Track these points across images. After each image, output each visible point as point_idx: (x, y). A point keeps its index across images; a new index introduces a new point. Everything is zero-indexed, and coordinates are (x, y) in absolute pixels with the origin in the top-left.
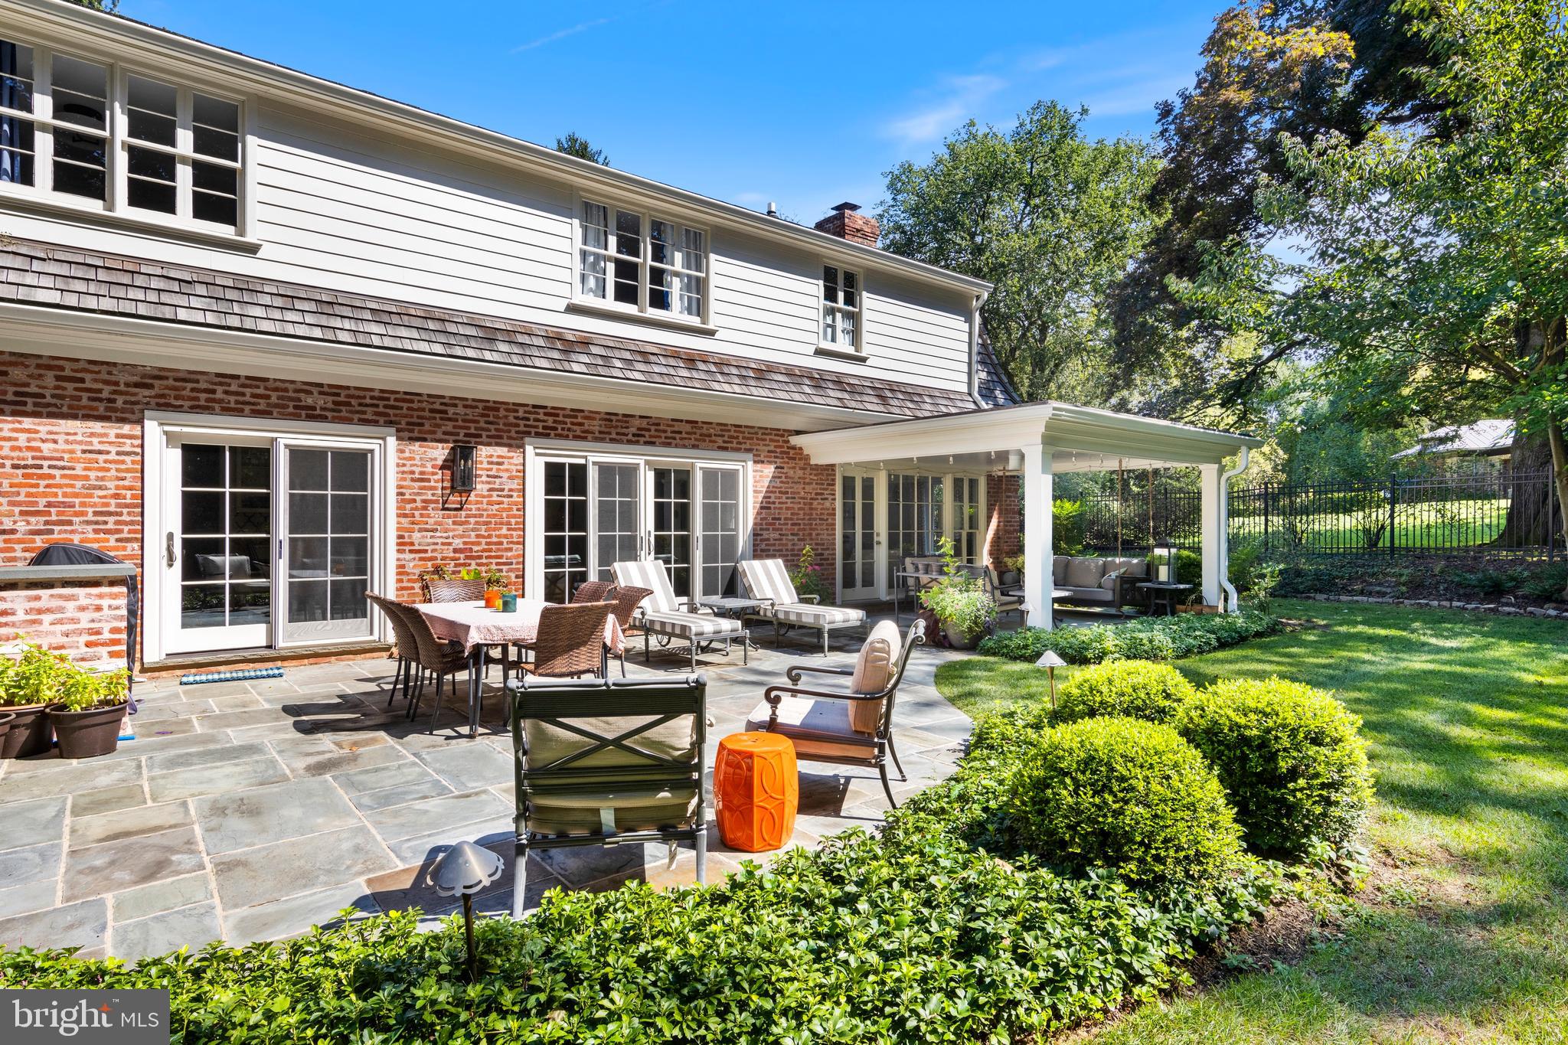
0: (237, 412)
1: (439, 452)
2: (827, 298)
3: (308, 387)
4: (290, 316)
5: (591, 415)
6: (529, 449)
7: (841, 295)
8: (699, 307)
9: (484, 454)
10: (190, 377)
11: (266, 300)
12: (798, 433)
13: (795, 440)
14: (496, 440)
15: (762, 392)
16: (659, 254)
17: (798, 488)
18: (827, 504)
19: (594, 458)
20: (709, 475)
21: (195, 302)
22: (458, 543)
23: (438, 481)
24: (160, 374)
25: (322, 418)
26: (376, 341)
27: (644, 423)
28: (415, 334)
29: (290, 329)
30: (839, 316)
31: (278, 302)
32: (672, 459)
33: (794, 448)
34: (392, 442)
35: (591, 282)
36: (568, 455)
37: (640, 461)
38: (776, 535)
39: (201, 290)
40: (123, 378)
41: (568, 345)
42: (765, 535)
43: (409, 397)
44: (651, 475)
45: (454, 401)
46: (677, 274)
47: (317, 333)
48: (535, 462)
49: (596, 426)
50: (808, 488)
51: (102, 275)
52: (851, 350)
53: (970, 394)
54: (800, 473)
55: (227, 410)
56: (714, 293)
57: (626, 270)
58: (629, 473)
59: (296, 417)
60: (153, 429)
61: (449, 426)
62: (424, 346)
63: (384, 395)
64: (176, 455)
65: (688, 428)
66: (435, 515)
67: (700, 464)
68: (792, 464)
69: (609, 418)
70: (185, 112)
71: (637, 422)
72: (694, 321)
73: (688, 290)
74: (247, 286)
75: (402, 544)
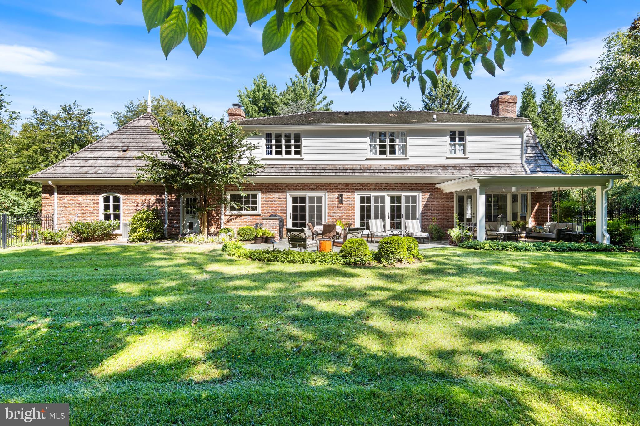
0: (300, 190)
1: (336, 195)
2: (451, 141)
3: (312, 184)
4: (308, 171)
5: (372, 184)
6: (356, 194)
7: (457, 139)
8: (404, 152)
9: (345, 195)
10: (293, 185)
11: (304, 169)
12: (438, 183)
13: (437, 186)
14: (349, 192)
15: (421, 174)
16: (392, 140)
17: (439, 200)
18: (451, 205)
19: (372, 194)
20: (407, 198)
21: (293, 171)
22: (340, 215)
23: (336, 202)
24: (289, 185)
25: (314, 190)
26: (322, 174)
27: (386, 185)
28: (330, 171)
29: (307, 174)
30: (457, 146)
31: (306, 169)
32: (395, 194)
33: (437, 188)
34: (327, 194)
35: (374, 151)
36: (366, 194)
37: (385, 195)
38: (430, 214)
39: (294, 169)
40: (284, 186)
41: (363, 168)
42: (426, 214)
43: (330, 184)
44: (389, 199)
45: (339, 184)
46: (397, 145)
47: (312, 174)
48: (357, 196)
49: (373, 187)
50: (442, 200)
51: (281, 169)
52: (463, 156)
53: (522, 163)
54: (440, 195)
55: (299, 190)
56: (408, 147)
57: (383, 147)
58: (383, 198)
59: (309, 190)
60: (288, 194)
61: (338, 190)
62: (331, 174)
63: (325, 184)
64: (291, 198)
65: (400, 185)
66: (336, 209)
67: (403, 195)
68: (436, 193)
69: (377, 185)
70: (283, 136)
71: (384, 185)
72: (403, 156)
73: (402, 148)
74: (301, 166)
75: (329, 215)
